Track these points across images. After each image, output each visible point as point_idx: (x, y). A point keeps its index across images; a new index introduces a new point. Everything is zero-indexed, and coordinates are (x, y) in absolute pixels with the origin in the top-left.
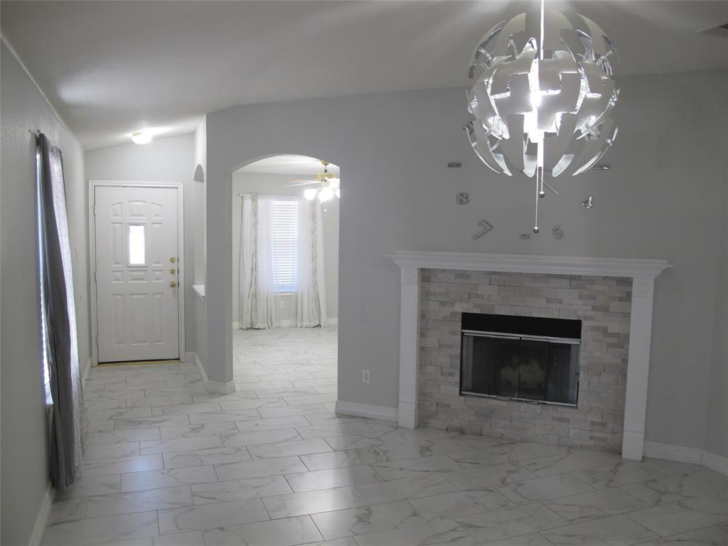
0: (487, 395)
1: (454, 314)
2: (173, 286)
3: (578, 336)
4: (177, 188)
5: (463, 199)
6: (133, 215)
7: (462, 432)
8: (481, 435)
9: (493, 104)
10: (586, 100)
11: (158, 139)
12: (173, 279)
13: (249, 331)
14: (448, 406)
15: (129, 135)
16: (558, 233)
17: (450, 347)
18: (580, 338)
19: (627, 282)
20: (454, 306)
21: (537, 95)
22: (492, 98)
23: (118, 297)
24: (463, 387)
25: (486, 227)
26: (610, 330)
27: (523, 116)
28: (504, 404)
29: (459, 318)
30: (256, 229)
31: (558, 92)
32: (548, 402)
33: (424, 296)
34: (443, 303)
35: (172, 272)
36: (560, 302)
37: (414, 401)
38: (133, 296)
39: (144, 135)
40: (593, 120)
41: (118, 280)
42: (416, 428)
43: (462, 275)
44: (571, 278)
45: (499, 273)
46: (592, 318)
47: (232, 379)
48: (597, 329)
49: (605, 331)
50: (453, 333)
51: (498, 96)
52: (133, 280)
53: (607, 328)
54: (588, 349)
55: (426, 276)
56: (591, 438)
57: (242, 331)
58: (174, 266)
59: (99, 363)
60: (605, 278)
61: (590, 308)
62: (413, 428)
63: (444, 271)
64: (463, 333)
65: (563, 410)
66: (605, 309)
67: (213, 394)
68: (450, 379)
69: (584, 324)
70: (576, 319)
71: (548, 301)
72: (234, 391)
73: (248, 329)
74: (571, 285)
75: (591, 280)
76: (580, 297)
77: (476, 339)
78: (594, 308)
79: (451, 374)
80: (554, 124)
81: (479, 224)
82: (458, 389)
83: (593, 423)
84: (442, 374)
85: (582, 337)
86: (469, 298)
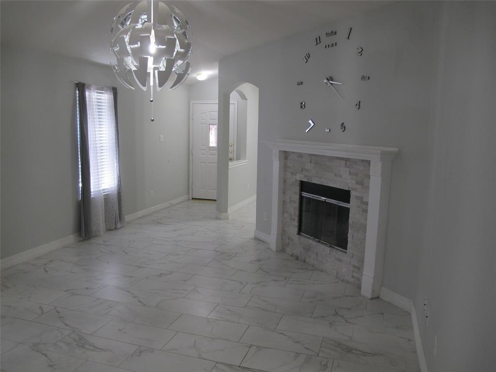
0: (310, 237)
1: (296, 181)
2: (231, 160)
3: (349, 201)
4: (234, 104)
5: (302, 105)
6: (211, 119)
7: (297, 258)
8: (305, 262)
12: (231, 156)
14: (293, 240)
15: (194, 75)
16: (343, 127)
17: (294, 202)
18: (349, 203)
19: (369, 162)
20: (296, 175)
23: (203, 164)
24: (300, 229)
25: (312, 124)
28: (315, 243)
29: (299, 184)
32: (336, 247)
33: (284, 168)
34: (292, 174)
35: (231, 152)
36: (341, 176)
38: (210, 164)
41: (203, 155)
42: (277, 251)
43: (300, 155)
44: (346, 160)
45: (315, 155)
46: (355, 190)
48: (358, 198)
49: (361, 200)
50: (296, 193)
52: (211, 155)
53: (362, 198)
55: (285, 155)
56: (353, 277)
58: (231, 149)
59: (192, 199)
60: (363, 161)
61: (354, 182)
62: (275, 250)
63: (293, 152)
64: (300, 194)
65: (337, 253)
66: (362, 184)
67: (217, 218)
68: (293, 223)
69: (353, 194)
70: (348, 189)
71: (336, 175)
74: (346, 165)
76: (350, 174)
78: (357, 183)
79: (294, 220)
82: (297, 230)
83: (354, 267)
84: (291, 219)
85: (351, 202)
86: (302, 171)
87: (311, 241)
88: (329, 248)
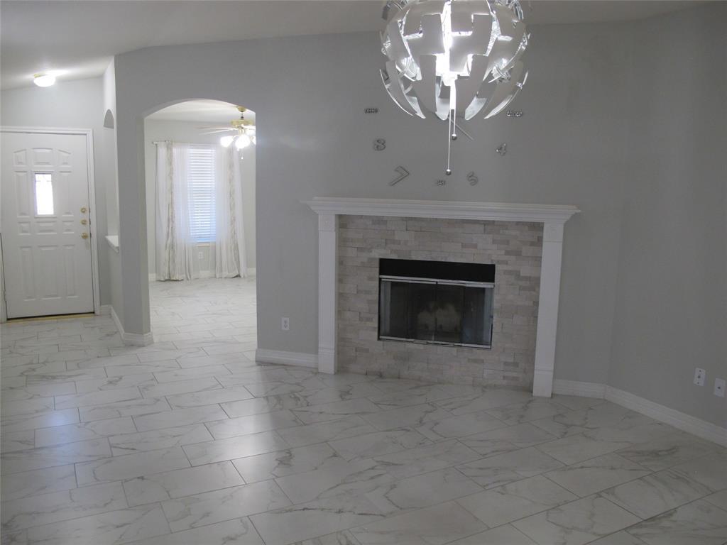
0: (404, 339)
1: (371, 260)
2: (85, 237)
3: (492, 280)
4: (86, 134)
5: (380, 145)
6: (38, 163)
7: (381, 375)
8: (399, 378)
9: (406, 45)
10: (497, 42)
11: (62, 81)
12: (85, 230)
13: (168, 284)
14: (367, 351)
15: (29, 77)
16: (473, 179)
17: (368, 292)
18: (493, 281)
19: (537, 227)
20: (371, 252)
21: (449, 37)
22: (405, 38)
23: (27, 250)
24: (382, 332)
25: (403, 173)
26: (522, 274)
27: (435, 57)
28: (421, 347)
29: (377, 264)
30: (171, 178)
31: (470, 33)
32: (463, 345)
33: (342, 242)
34: (360, 249)
35: (84, 223)
36: (475, 246)
37: (333, 347)
38: (43, 249)
39: (48, 77)
40: (504, 62)
41: (25, 231)
42: (335, 374)
43: (379, 221)
44: (486, 223)
45: (415, 219)
46: (506, 263)
47: (149, 331)
48: (509, 273)
49: (517, 275)
50: (370, 279)
51: (411, 37)
52: (41, 231)
53: (519, 272)
54: (501, 293)
55: (343, 222)
56: (504, 377)
57: (159, 283)
58: (86, 217)
59: (8, 319)
60: (518, 223)
61: (503, 252)
62: (333, 373)
63: (361, 217)
64: (380, 279)
65: (477, 352)
66: (518, 253)
67: (131, 346)
68: (369, 324)
69: (498, 268)
70: (490, 263)
71: (464, 246)
72: (152, 342)
73: (166, 280)
74: (485, 230)
75: (504, 225)
76: (494, 242)
77: (394, 284)
78: (508, 253)
79: (369, 320)
80: (465, 67)
81: (396, 170)
82: (376, 334)
83: (506, 364)
84: (361, 319)
85: (496, 281)
86: (386, 243)
87: (411, 346)
88: (455, 349)
